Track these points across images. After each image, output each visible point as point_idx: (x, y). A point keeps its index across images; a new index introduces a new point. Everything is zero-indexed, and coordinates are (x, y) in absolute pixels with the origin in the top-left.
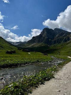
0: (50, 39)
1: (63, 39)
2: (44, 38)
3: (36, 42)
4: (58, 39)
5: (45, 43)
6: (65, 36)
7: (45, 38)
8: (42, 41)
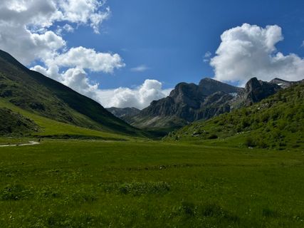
0: (191, 109)
1: (217, 110)
2: (178, 105)
3: (160, 115)
4: (207, 110)
5: (181, 117)
6: (221, 103)
7: (181, 105)
8: (174, 113)
